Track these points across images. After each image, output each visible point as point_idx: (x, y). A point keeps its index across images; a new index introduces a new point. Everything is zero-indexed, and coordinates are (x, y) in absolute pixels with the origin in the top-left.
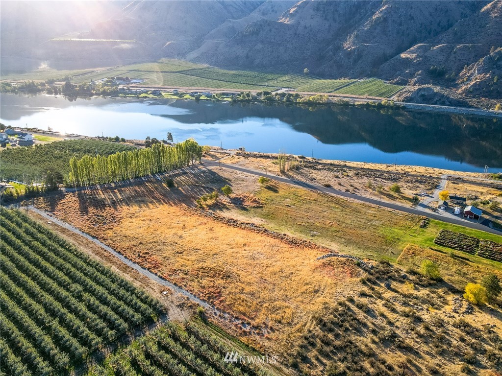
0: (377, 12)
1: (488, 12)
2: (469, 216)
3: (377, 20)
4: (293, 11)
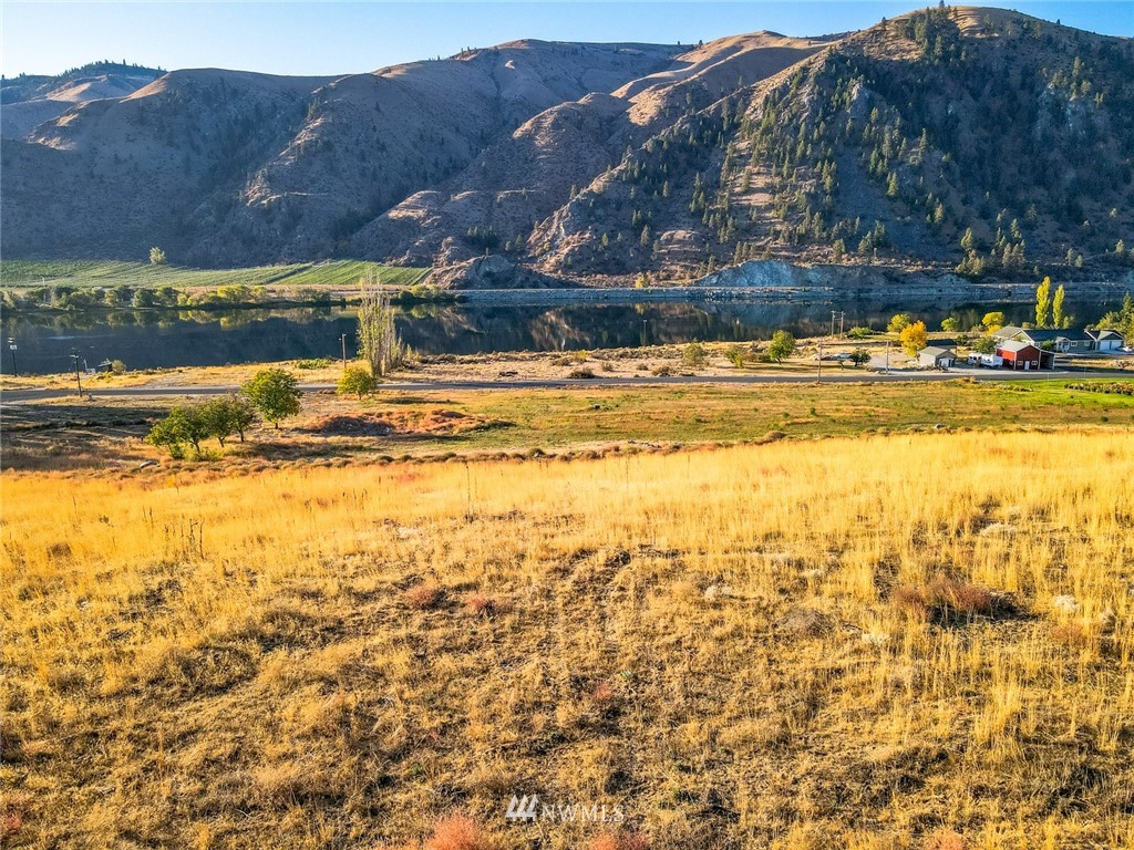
2: (1027, 363)
3: (309, 145)
4: (70, 122)
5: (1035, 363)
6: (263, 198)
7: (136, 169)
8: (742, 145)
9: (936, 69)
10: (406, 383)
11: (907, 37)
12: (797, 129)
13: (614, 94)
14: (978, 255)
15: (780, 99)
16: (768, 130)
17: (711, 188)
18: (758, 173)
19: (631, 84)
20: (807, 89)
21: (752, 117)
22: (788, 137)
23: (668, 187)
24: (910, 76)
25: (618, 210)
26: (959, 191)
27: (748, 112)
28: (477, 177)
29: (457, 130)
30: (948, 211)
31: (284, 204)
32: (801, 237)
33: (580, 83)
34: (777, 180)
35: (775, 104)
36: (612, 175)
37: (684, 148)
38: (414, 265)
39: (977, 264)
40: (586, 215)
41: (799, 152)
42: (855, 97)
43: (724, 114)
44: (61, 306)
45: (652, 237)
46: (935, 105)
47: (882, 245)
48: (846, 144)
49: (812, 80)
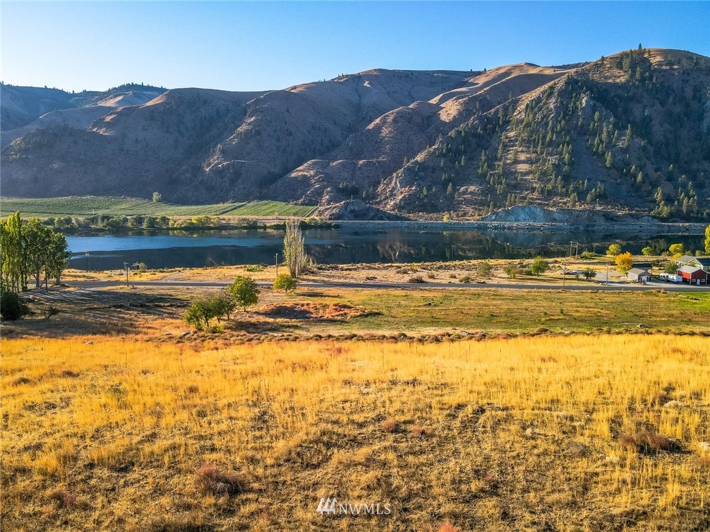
0: (244, 124)
1: (378, 128)
2: (699, 280)
3: (247, 132)
4: (111, 119)
5: (703, 280)
6: (219, 164)
7: (147, 146)
8: (512, 134)
9: (637, 87)
10: (311, 283)
11: (618, 68)
12: (547, 124)
13: (431, 102)
14: (666, 205)
15: (536, 106)
16: (528, 125)
17: (492, 160)
18: (522, 151)
19: (441, 95)
20: (553, 100)
21: (518, 117)
22: (541, 129)
23: (465, 159)
24: (620, 92)
25: (433, 173)
26: (653, 164)
27: (515, 114)
28: (346, 152)
29: (335, 123)
30: (645, 176)
31: (231, 167)
32: (549, 192)
33: (410, 95)
34: (534, 156)
35: (532, 109)
36: (430, 151)
37: (475, 135)
38: (307, 205)
39: (665, 210)
40: (413, 176)
41: (548, 139)
42: (584, 105)
43: (500, 115)
44: (104, 226)
45: (454, 190)
46: (637, 111)
47: (602, 197)
48: (579, 134)
49: (556, 94)
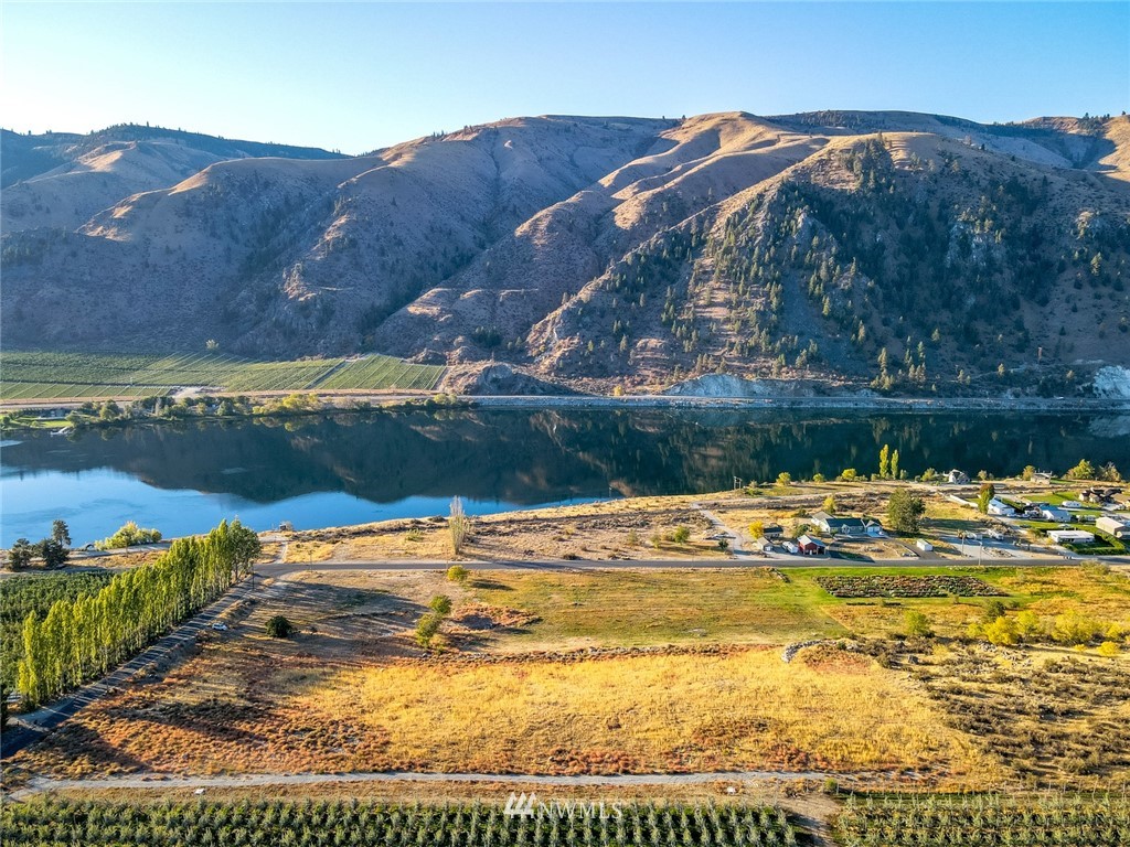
0: (331, 228)
1: (527, 238)
3: (338, 241)
4: (126, 214)
6: (301, 295)
7: (184, 259)
8: (708, 261)
9: (869, 200)
11: (848, 168)
12: (752, 251)
13: (602, 181)
14: (888, 375)
15: (740, 221)
16: (728, 251)
17: (681, 298)
18: (719, 289)
19: (617, 172)
20: (761, 215)
21: (715, 236)
22: (744, 258)
23: (644, 299)
24: (847, 206)
25: (602, 317)
26: (880, 313)
27: (713, 230)
28: (482, 275)
29: (463, 218)
30: (870, 331)
31: (318, 301)
32: (751, 349)
33: (572, 162)
34: (734, 296)
35: (735, 226)
36: (598, 284)
37: (659, 260)
38: (431, 362)
39: (887, 381)
40: (573, 323)
41: (752, 274)
42: (800, 225)
43: (693, 231)
44: (165, 415)
45: (631, 344)
46: (868, 236)
47: (813, 360)
48: (793, 266)
49: (766, 207)
